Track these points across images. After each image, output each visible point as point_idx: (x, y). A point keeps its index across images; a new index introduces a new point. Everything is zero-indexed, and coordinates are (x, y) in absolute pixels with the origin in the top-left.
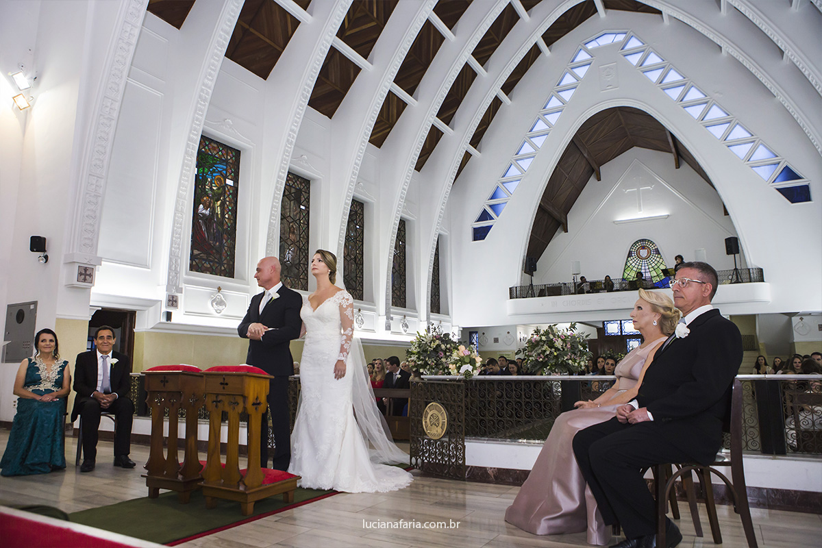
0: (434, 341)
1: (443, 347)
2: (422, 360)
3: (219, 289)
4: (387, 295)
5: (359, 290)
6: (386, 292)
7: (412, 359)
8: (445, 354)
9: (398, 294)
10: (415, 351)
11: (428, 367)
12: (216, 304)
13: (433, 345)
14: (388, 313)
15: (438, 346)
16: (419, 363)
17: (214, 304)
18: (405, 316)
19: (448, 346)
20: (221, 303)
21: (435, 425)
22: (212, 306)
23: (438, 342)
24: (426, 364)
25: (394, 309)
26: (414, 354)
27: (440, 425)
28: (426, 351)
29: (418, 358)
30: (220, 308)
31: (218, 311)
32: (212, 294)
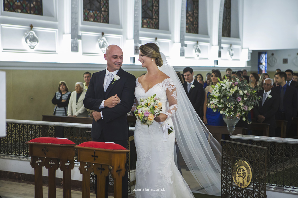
0: (233, 88)
1: (241, 92)
2: (222, 104)
3: (31, 27)
4: (182, 24)
5: (156, 19)
6: (181, 20)
7: (213, 102)
8: (243, 99)
9: (191, 20)
10: (216, 96)
11: (227, 110)
12: (30, 41)
13: (233, 91)
14: (182, 40)
15: (237, 92)
16: (220, 106)
17: (28, 40)
18: (198, 42)
19: (246, 92)
20: (33, 39)
21: (242, 176)
22: (26, 42)
23: (236, 88)
24: (226, 107)
25: (188, 36)
26: (215, 98)
27: (246, 177)
28: (225, 96)
29: (219, 102)
30: (34, 44)
31: (32, 47)
32: (25, 31)
